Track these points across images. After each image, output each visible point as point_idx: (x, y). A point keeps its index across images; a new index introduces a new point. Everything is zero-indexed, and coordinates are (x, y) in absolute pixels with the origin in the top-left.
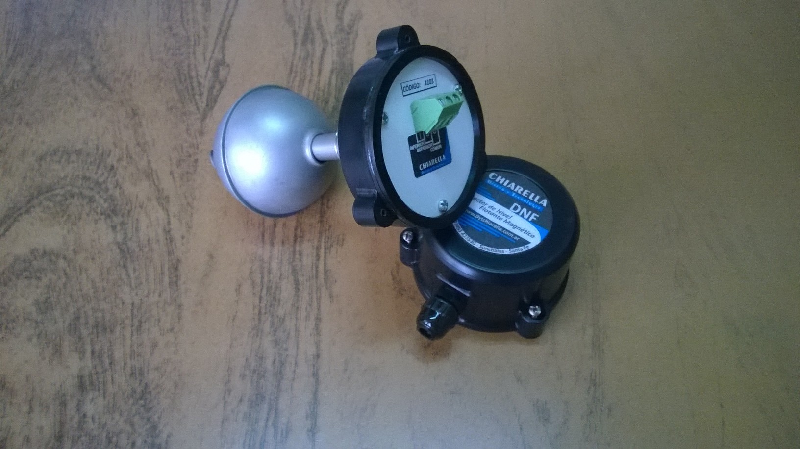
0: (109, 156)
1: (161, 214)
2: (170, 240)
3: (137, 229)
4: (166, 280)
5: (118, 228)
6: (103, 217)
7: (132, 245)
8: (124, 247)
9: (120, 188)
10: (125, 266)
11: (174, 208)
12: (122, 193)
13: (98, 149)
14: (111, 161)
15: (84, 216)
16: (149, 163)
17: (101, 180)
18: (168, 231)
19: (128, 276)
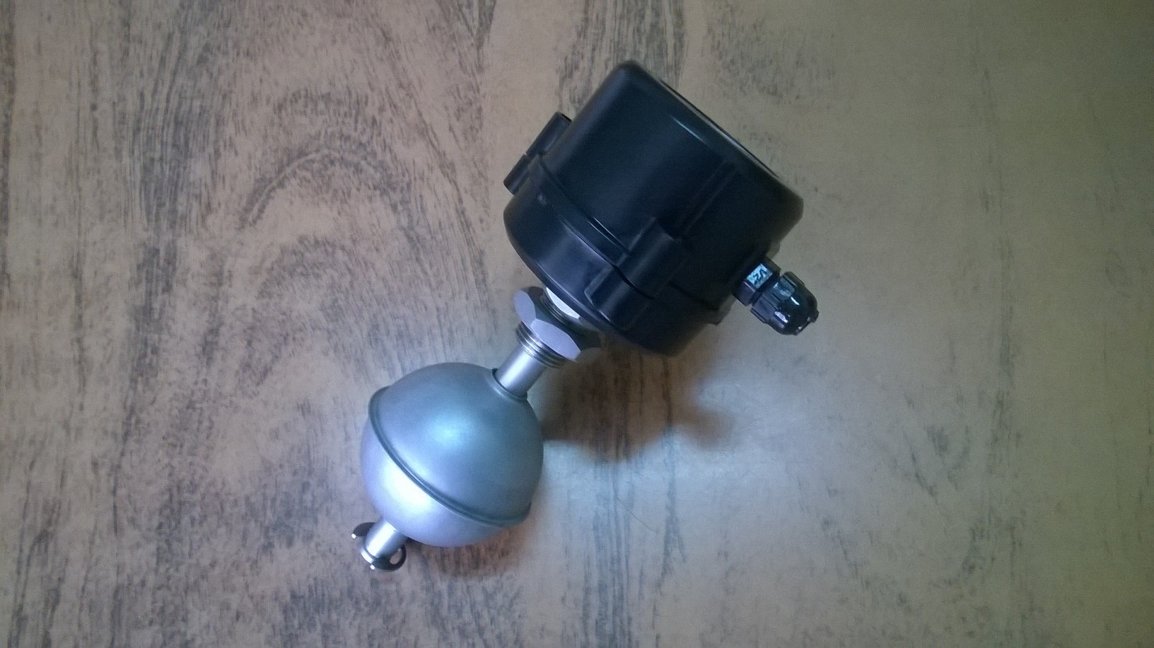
0: (366, 103)
1: (449, 187)
2: (466, 225)
3: (423, 210)
4: (472, 278)
5: (400, 208)
6: (378, 192)
7: (421, 231)
8: (412, 233)
9: (391, 151)
10: (417, 260)
11: (463, 180)
12: (395, 158)
13: (350, 94)
14: (371, 111)
15: (354, 191)
16: (420, 114)
17: (364, 139)
18: (461, 213)
19: (425, 273)
